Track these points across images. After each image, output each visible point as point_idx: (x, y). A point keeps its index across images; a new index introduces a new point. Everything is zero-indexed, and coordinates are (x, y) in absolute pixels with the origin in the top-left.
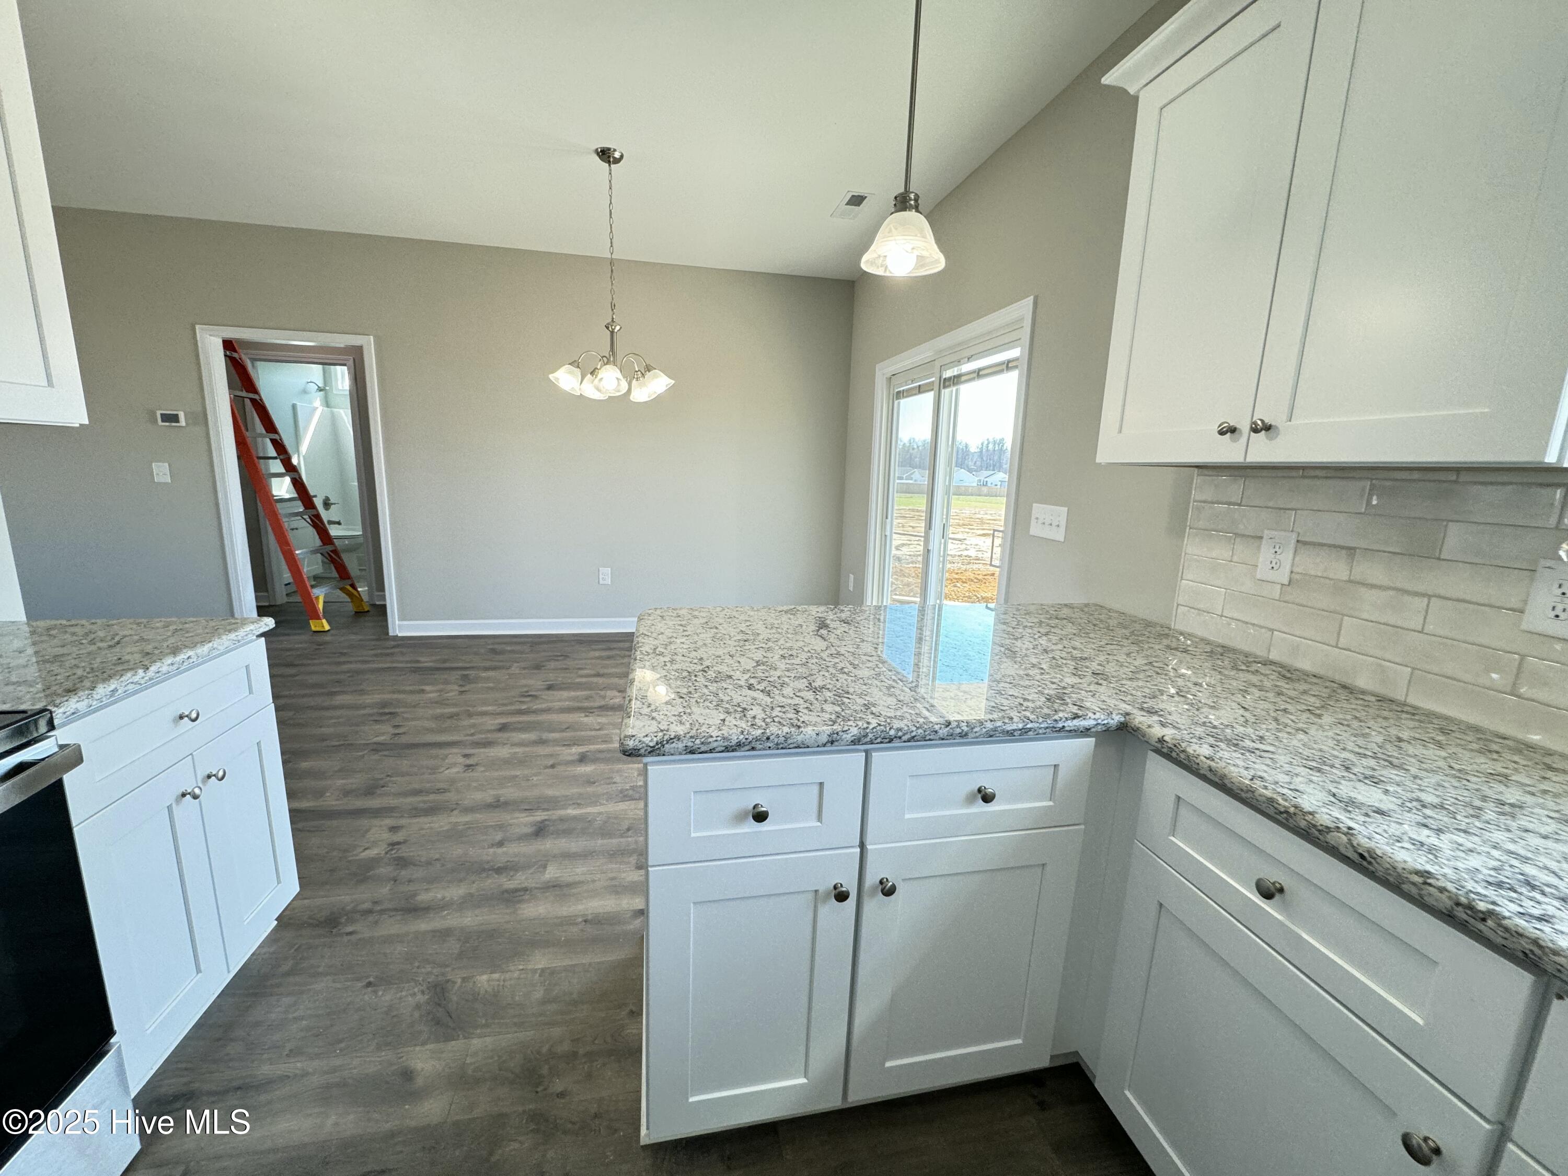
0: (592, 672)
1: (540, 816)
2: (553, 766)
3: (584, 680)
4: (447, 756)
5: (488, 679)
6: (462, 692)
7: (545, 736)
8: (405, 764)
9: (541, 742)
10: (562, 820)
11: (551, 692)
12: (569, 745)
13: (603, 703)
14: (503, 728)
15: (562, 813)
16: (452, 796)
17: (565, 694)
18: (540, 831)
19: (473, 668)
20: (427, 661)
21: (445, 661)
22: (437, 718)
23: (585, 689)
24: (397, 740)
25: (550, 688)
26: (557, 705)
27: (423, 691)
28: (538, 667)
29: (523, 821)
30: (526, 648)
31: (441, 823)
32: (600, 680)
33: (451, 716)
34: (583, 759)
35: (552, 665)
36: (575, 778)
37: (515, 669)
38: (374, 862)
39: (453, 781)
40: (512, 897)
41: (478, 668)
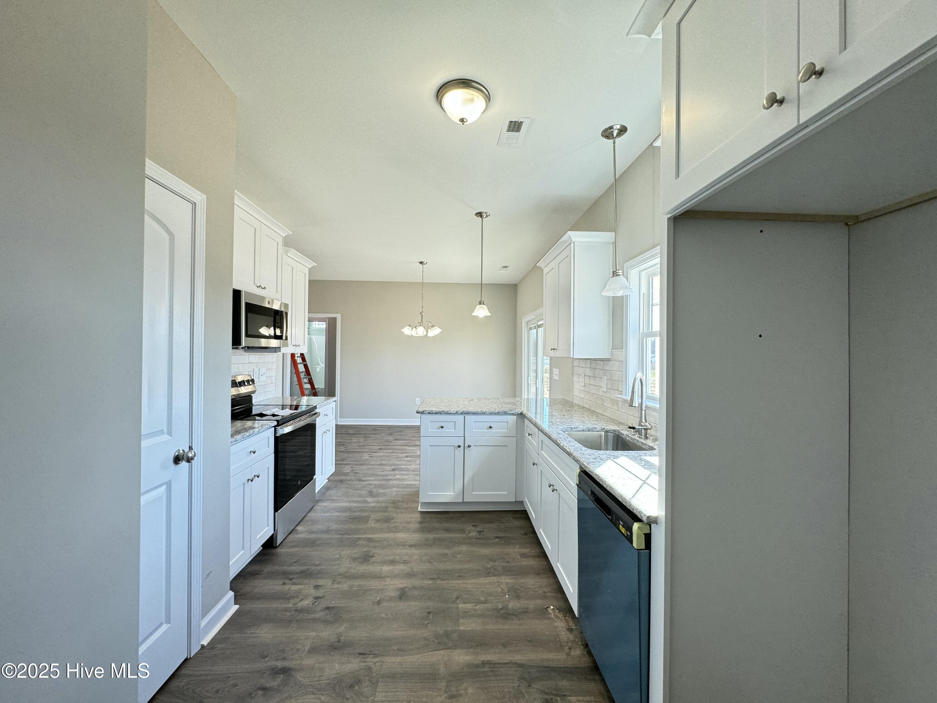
0: (412, 436)
1: (394, 467)
2: (397, 458)
3: (408, 438)
4: (363, 454)
5: (373, 437)
6: (365, 440)
7: (394, 451)
8: (351, 455)
9: (393, 453)
10: (400, 468)
11: (396, 441)
12: (402, 453)
13: (414, 444)
14: (380, 449)
15: (400, 467)
16: (366, 462)
17: (401, 442)
18: (394, 470)
19: (368, 434)
20: (351, 431)
21: (357, 432)
22: (358, 446)
23: (408, 441)
24: (346, 450)
25: (395, 440)
26: (398, 444)
27: (351, 439)
28: (391, 434)
29: (389, 468)
30: (387, 429)
31: (365, 467)
32: (414, 438)
33: (363, 446)
34: (407, 457)
35: (396, 434)
36: (404, 460)
37: (383, 434)
38: (348, 473)
39: (366, 460)
40: (388, 480)
41: (369, 434)
